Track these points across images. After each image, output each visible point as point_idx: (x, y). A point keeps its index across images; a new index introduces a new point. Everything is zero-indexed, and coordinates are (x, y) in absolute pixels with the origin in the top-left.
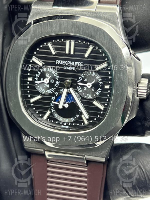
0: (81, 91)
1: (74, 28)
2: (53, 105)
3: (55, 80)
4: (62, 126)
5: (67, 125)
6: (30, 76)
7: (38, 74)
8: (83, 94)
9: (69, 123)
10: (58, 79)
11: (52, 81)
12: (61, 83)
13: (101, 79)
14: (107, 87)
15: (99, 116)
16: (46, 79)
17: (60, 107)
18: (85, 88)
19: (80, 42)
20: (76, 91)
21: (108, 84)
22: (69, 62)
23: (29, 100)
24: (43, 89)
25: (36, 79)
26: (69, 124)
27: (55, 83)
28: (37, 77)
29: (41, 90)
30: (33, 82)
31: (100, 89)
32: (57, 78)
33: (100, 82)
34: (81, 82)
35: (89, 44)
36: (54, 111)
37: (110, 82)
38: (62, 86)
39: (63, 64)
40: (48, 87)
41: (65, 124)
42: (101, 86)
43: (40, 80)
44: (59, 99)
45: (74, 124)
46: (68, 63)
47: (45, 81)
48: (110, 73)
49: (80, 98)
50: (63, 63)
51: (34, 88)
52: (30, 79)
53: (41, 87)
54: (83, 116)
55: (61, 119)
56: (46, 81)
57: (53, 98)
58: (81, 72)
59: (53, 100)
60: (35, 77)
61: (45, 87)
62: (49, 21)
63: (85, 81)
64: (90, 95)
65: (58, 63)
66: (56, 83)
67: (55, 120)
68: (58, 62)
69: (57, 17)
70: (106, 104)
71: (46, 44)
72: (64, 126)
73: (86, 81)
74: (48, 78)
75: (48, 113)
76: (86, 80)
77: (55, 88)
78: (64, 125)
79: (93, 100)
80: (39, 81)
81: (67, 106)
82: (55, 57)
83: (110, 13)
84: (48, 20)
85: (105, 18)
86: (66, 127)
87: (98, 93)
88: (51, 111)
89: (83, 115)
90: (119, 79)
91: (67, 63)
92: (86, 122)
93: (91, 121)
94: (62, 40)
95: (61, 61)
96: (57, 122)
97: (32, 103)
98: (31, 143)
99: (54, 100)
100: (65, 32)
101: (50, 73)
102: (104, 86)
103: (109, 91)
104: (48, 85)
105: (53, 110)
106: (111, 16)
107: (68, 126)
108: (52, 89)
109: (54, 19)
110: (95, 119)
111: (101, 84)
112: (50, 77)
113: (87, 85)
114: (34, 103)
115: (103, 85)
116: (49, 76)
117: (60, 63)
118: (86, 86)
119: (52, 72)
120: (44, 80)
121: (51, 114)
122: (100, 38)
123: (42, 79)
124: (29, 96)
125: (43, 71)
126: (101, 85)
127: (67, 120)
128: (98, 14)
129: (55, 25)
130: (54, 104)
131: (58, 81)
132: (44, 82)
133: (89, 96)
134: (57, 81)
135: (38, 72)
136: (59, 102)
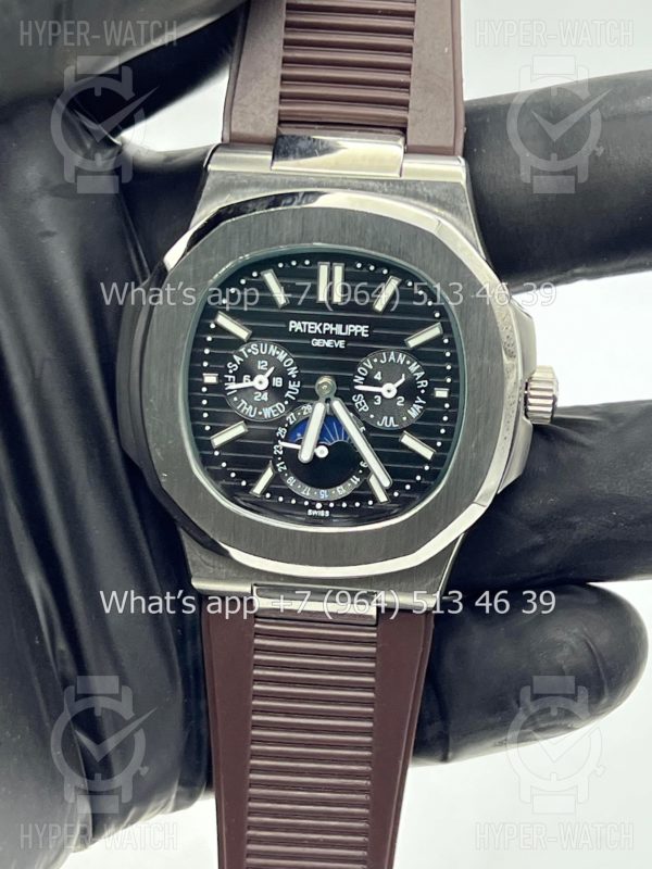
0: (365, 408)
1: (347, 231)
2: (281, 453)
3: (287, 379)
4: (310, 511)
5: (325, 508)
6: (209, 370)
7: (234, 362)
8: (372, 416)
9: (329, 502)
10: (294, 376)
11: (278, 382)
12: (304, 386)
13: (423, 373)
14: (441, 393)
15: (418, 478)
16: (258, 378)
17: (305, 457)
18: (376, 400)
19: (361, 268)
20: (351, 408)
21: (443, 385)
22: (328, 327)
23: (208, 438)
24: (251, 407)
25: (230, 377)
26: (332, 505)
27: (285, 388)
28: (231, 372)
29: (245, 408)
30: (219, 387)
31: (421, 401)
32: (293, 372)
33: (420, 380)
34: (365, 383)
35: (385, 272)
36: (285, 468)
37: (449, 380)
38: (309, 395)
39: (310, 331)
40: (266, 399)
41: (319, 506)
42: (423, 391)
43: (239, 380)
44: (299, 435)
45: (344, 505)
46: (325, 329)
47: (255, 383)
48: (448, 354)
49: (363, 428)
50: (310, 327)
51: (223, 403)
52: (210, 379)
53: (243, 402)
54: (372, 480)
55: (306, 492)
56: (260, 382)
57: (282, 432)
58: (365, 353)
59: (280, 438)
60: (226, 371)
61: (256, 398)
62: (272, 210)
63: (376, 377)
64: (392, 418)
65: (293, 329)
66: (291, 387)
67: (289, 494)
68: (295, 326)
69: (294, 200)
70: (439, 444)
71: (259, 275)
72: (315, 512)
73: (379, 378)
74: (263, 372)
75: (268, 474)
76: (378, 376)
77: (286, 403)
78: (314, 508)
79: (400, 432)
80: (237, 382)
81: (323, 452)
82: (284, 311)
83: (445, 183)
84: (269, 207)
85: (429, 197)
86: (322, 513)
87: (414, 412)
88: (275, 468)
89: (373, 476)
90: (480, 370)
91: (321, 328)
92: (382, 498)
93: (396, 494)
94: (307, 262)
95: (305, 323)
96: (294, 502)
97: (216, 449)
98: (214, 567)
99: (283, 437)
100: (320, 241)
101: (272, 360)
102: (433, 391)
103: (447, 406)
104: (266, 394)
105: (281, 467)
106: (447, 191)
107: (327, 512)
108: (277, 405)
109: (285, 205)
110: (408, 487)
111: (423, 385)
112: (272, 369)
113: (382, 390)
114: (222, 447)
115: (430, 390)
116: (268, 367)
117: (301, 328)
118: (380, 394)
119: (276, 355)
120: (252, 379)
121: (277, 478)
122: (423, 256)
123: (246, 377)
124: (208, 428)
125: (250, 354)
126: (423, 388)
127: (323, 494)
128: (408, 188)
129: (290, 222)
130: (284, 449)
131: (296, 380)
132: (253, 387)
133: (387, 422)
134: (293, 380)
135: (235, 357)
136: (299, 442)
